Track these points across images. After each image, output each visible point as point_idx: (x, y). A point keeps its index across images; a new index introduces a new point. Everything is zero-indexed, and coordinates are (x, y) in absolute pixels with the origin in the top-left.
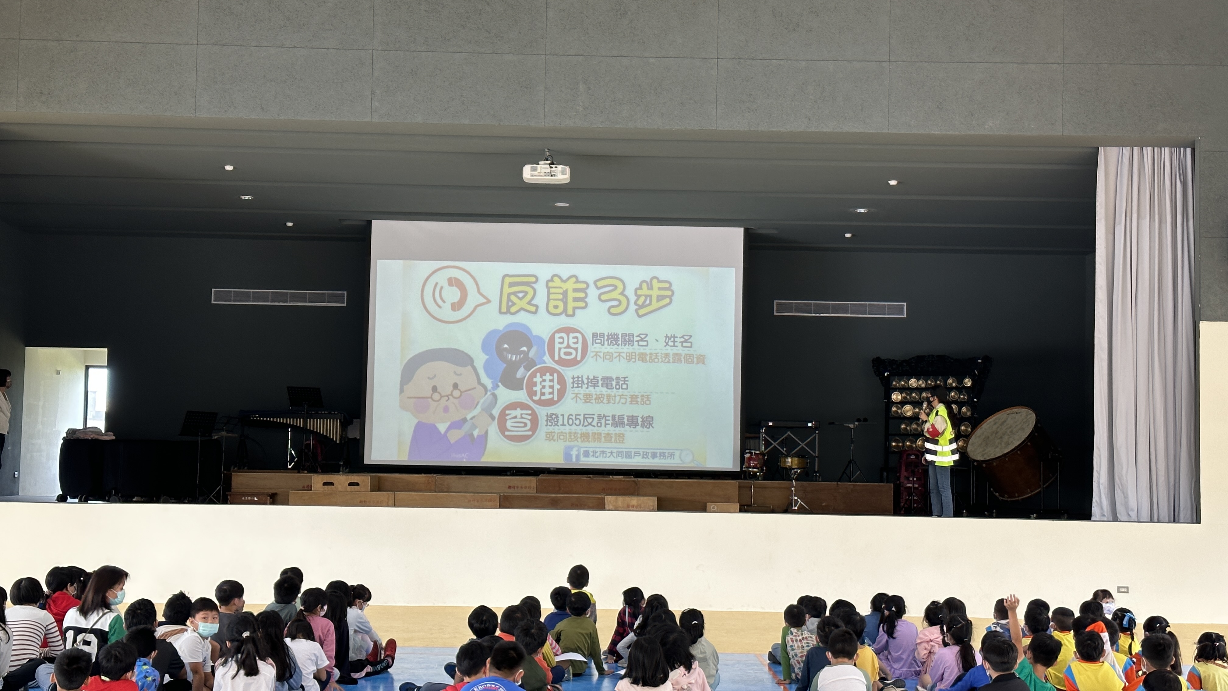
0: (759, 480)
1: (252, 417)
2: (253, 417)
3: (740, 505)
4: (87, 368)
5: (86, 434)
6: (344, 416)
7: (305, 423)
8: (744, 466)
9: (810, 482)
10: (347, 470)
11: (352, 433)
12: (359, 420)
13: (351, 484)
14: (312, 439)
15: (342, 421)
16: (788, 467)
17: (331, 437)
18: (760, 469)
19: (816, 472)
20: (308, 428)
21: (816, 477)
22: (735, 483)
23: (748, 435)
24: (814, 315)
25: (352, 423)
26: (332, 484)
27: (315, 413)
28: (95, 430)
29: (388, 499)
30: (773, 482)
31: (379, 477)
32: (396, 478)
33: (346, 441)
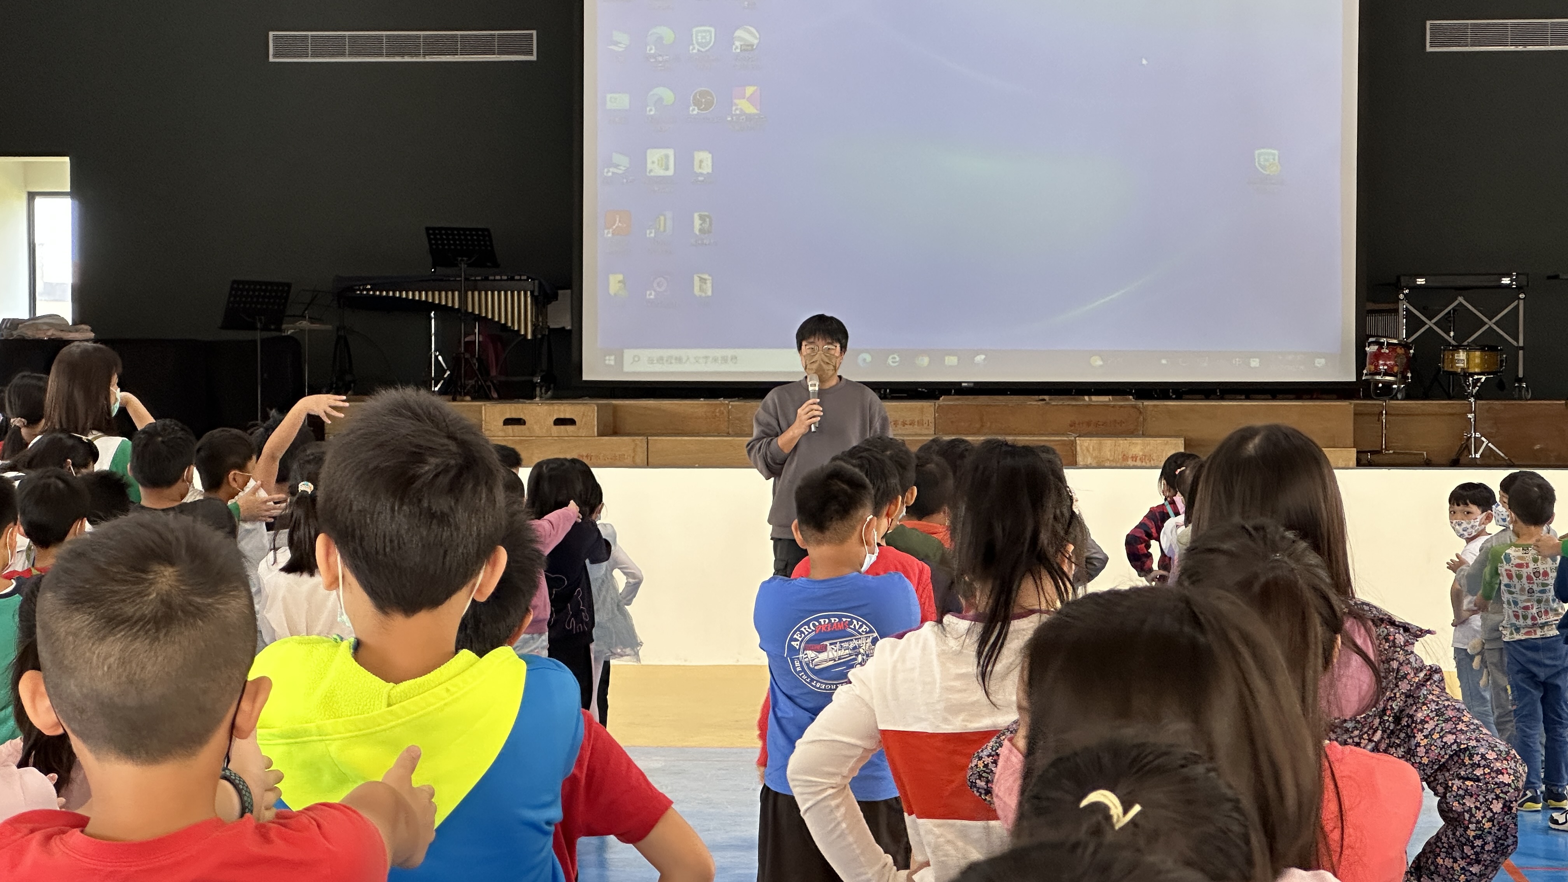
0: (1397, 399)
1: (359, 290)
2: (361, 291)
3: (1358, 452)
4: (32, 196)
5: (38, 329)
6: (540, 284)
7: (463, 300)
8: (1365, 372)
9: (1507, 402)
10: (549, 393)
11: (559, 319)
12: (569, 291)
13: (559, 422)
14: (477, 331)
15: (536, 294)
16: (1459, 370)
17: (516, 328)
18: (1399, 376)
19: (1520, 381)
20: (470, 310)
21: (1520, 391)
22: (1347, 406)
23: (1371, 306)
24: (1513, 48)
25: (555, 297)
26: (519, 422)
27: (482, 280)
28: (54, 320)
29: (634, 451)
30: (1426, 402)
31: (615, 407)
32: (649, 409)
33: (545, 335)
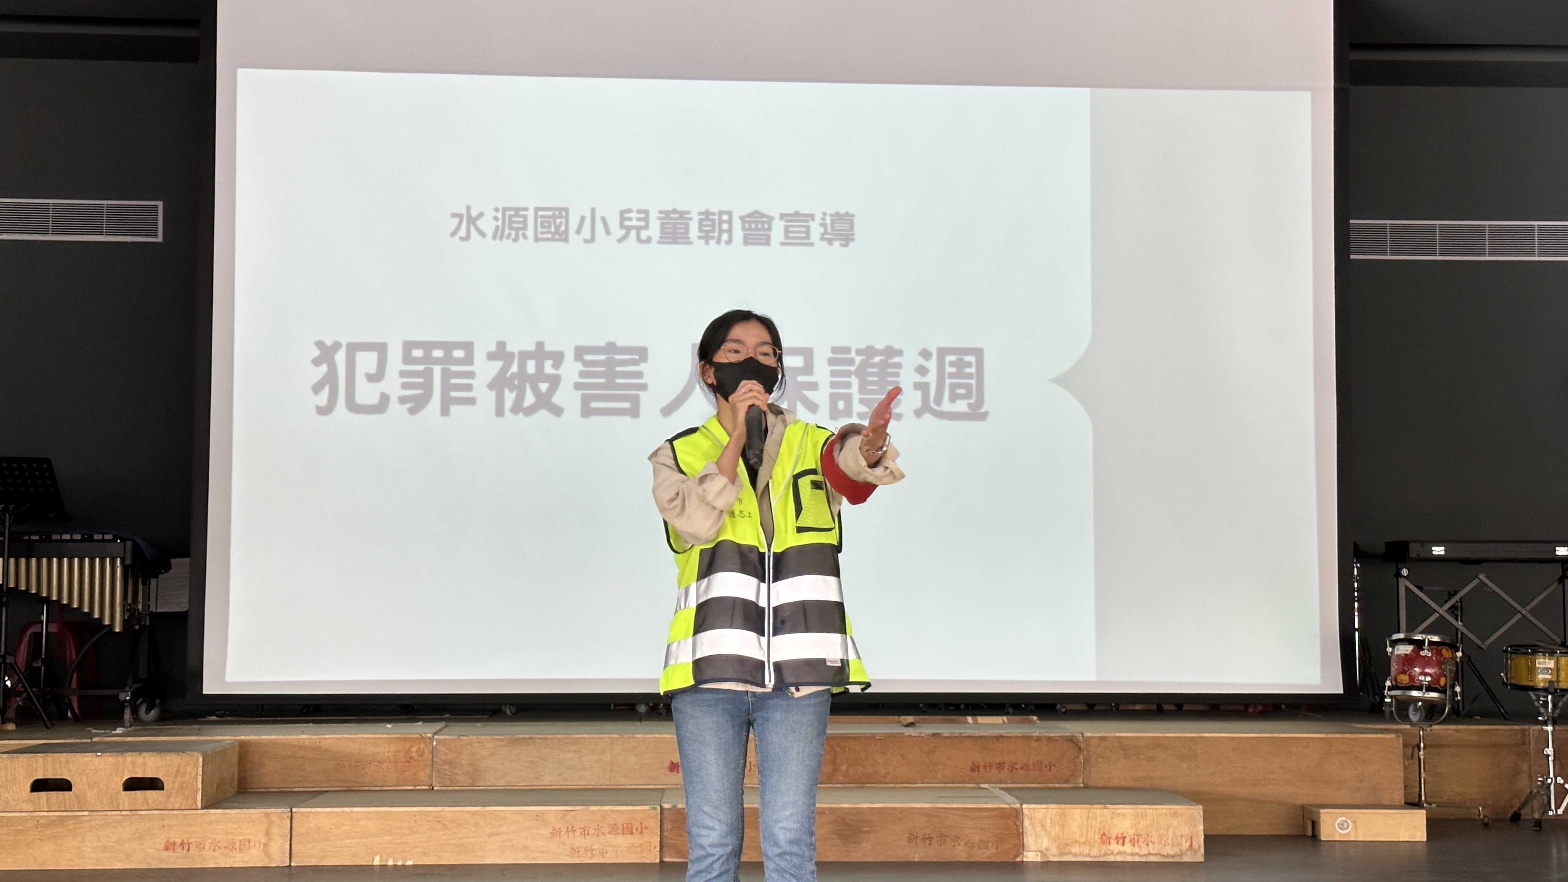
6: (136, 546)
7: (8, 571)
12: (188, 559)
13: (133, 784)
14: (44, 617)
15: (131, 561)
16: (1544, 684)
17: (97, 616)
18: (1445, 691)
22: (1393, 740)
25: (164, 567)
26: (64, 785)
29: (268, 834)
31: (244, 747)
32: (301, 747)
33: (145, 625)
